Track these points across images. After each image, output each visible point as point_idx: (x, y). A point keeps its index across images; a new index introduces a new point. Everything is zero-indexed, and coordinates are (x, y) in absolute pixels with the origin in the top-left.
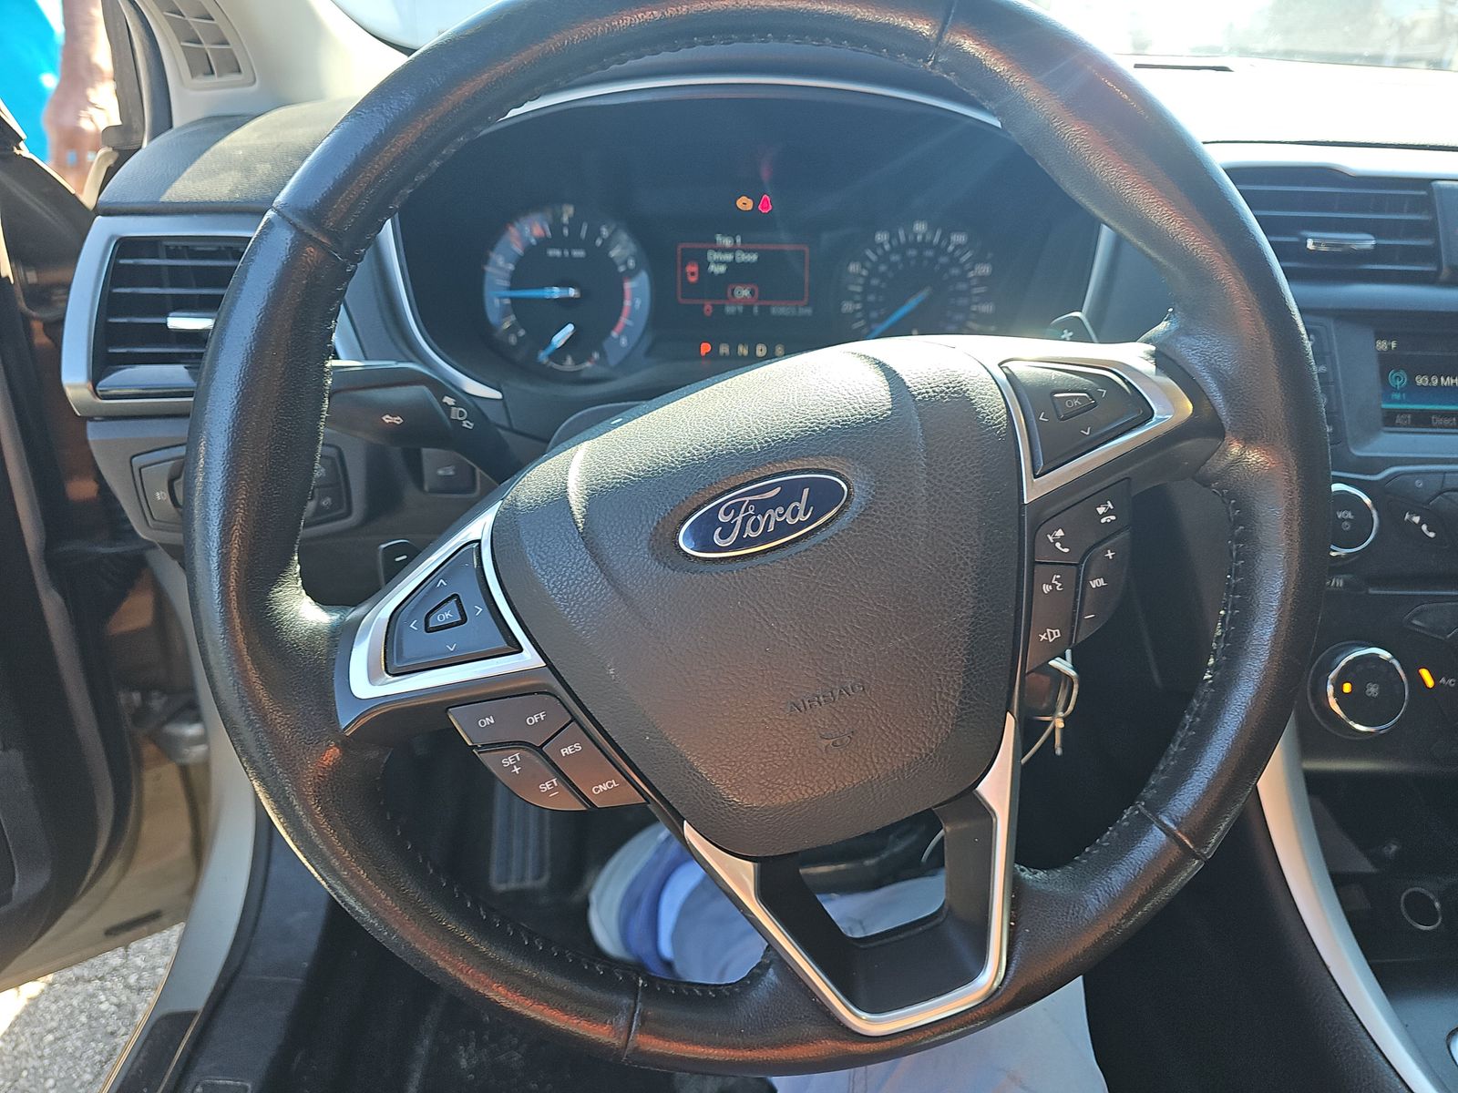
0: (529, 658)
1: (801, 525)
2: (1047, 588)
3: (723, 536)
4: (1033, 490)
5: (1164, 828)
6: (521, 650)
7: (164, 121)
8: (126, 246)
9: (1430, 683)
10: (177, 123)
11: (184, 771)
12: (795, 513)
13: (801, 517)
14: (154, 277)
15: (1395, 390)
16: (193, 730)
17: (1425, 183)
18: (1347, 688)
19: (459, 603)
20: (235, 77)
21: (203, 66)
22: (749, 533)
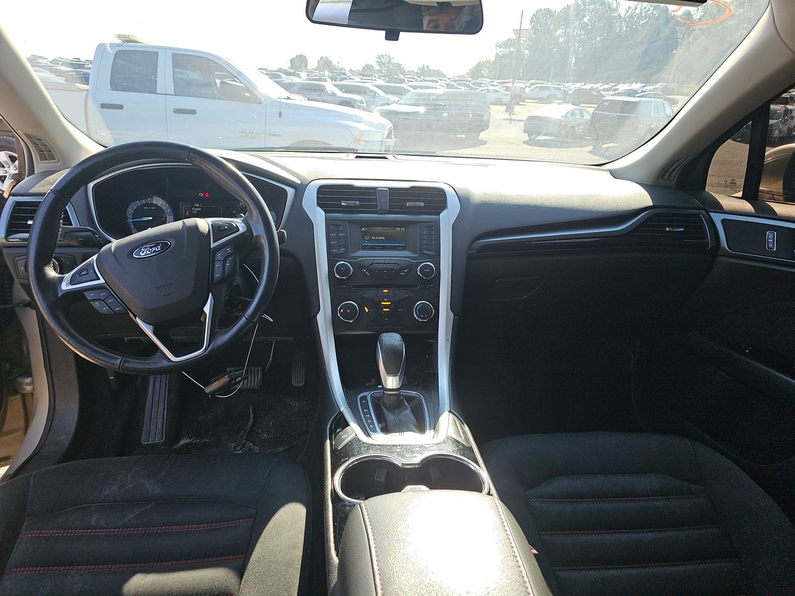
0: (102, 281)
1: (159, 251)
2: (217, 266)
3: (142, 253)
4: (213, 245)
5: (245, 317)
6: (100, 279)
7: (32, 171)
8: (18, 204)
9: (367, 310)
10: (36, 173)
11: (24, 396)
12: (158, 248)
13: (159, 249)
14: (25, 211)
15: (366, 240)
16: (28, 380)
17: (375, 189)
18: (342, 311)
19: (87, 271)
20: (54, 161)
21: (43, 158)
22: (148, 252)
